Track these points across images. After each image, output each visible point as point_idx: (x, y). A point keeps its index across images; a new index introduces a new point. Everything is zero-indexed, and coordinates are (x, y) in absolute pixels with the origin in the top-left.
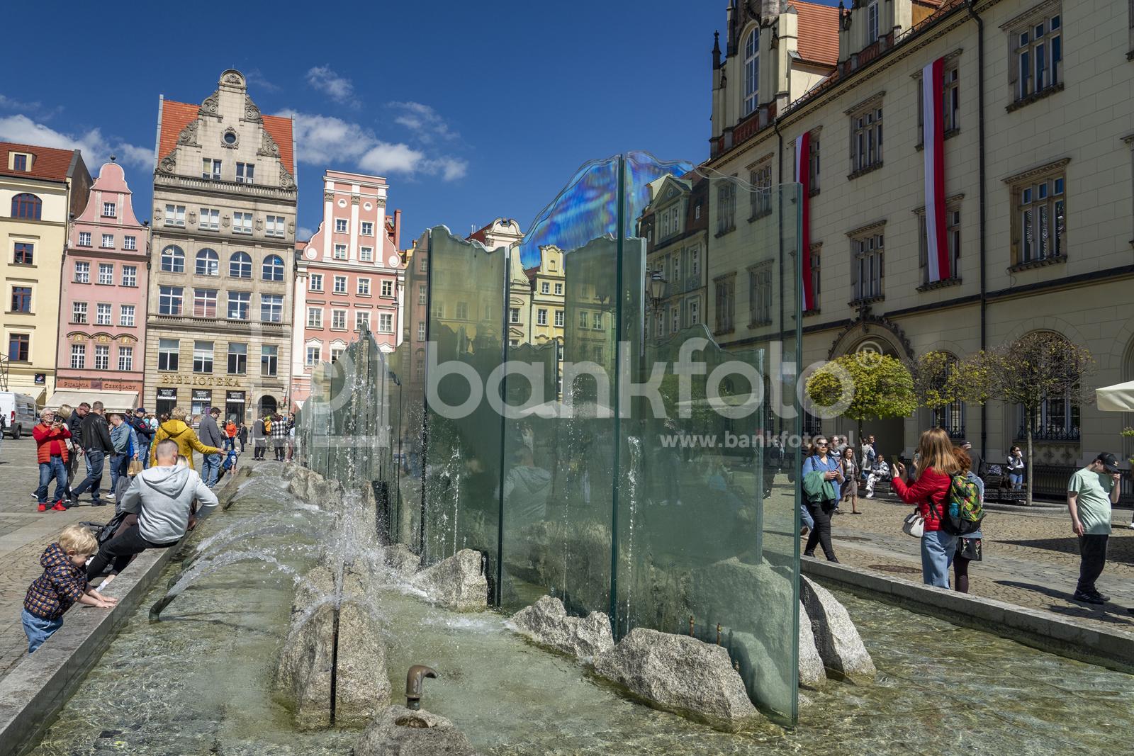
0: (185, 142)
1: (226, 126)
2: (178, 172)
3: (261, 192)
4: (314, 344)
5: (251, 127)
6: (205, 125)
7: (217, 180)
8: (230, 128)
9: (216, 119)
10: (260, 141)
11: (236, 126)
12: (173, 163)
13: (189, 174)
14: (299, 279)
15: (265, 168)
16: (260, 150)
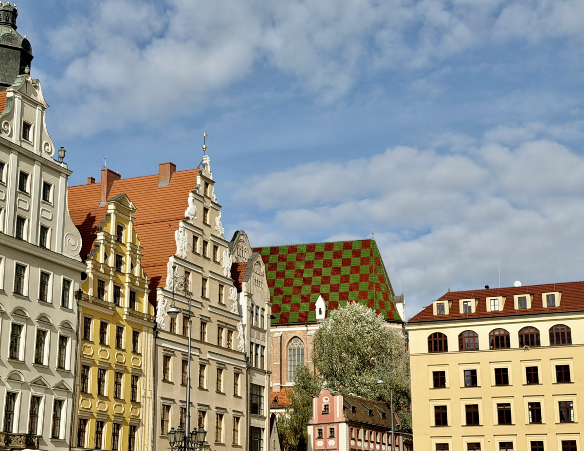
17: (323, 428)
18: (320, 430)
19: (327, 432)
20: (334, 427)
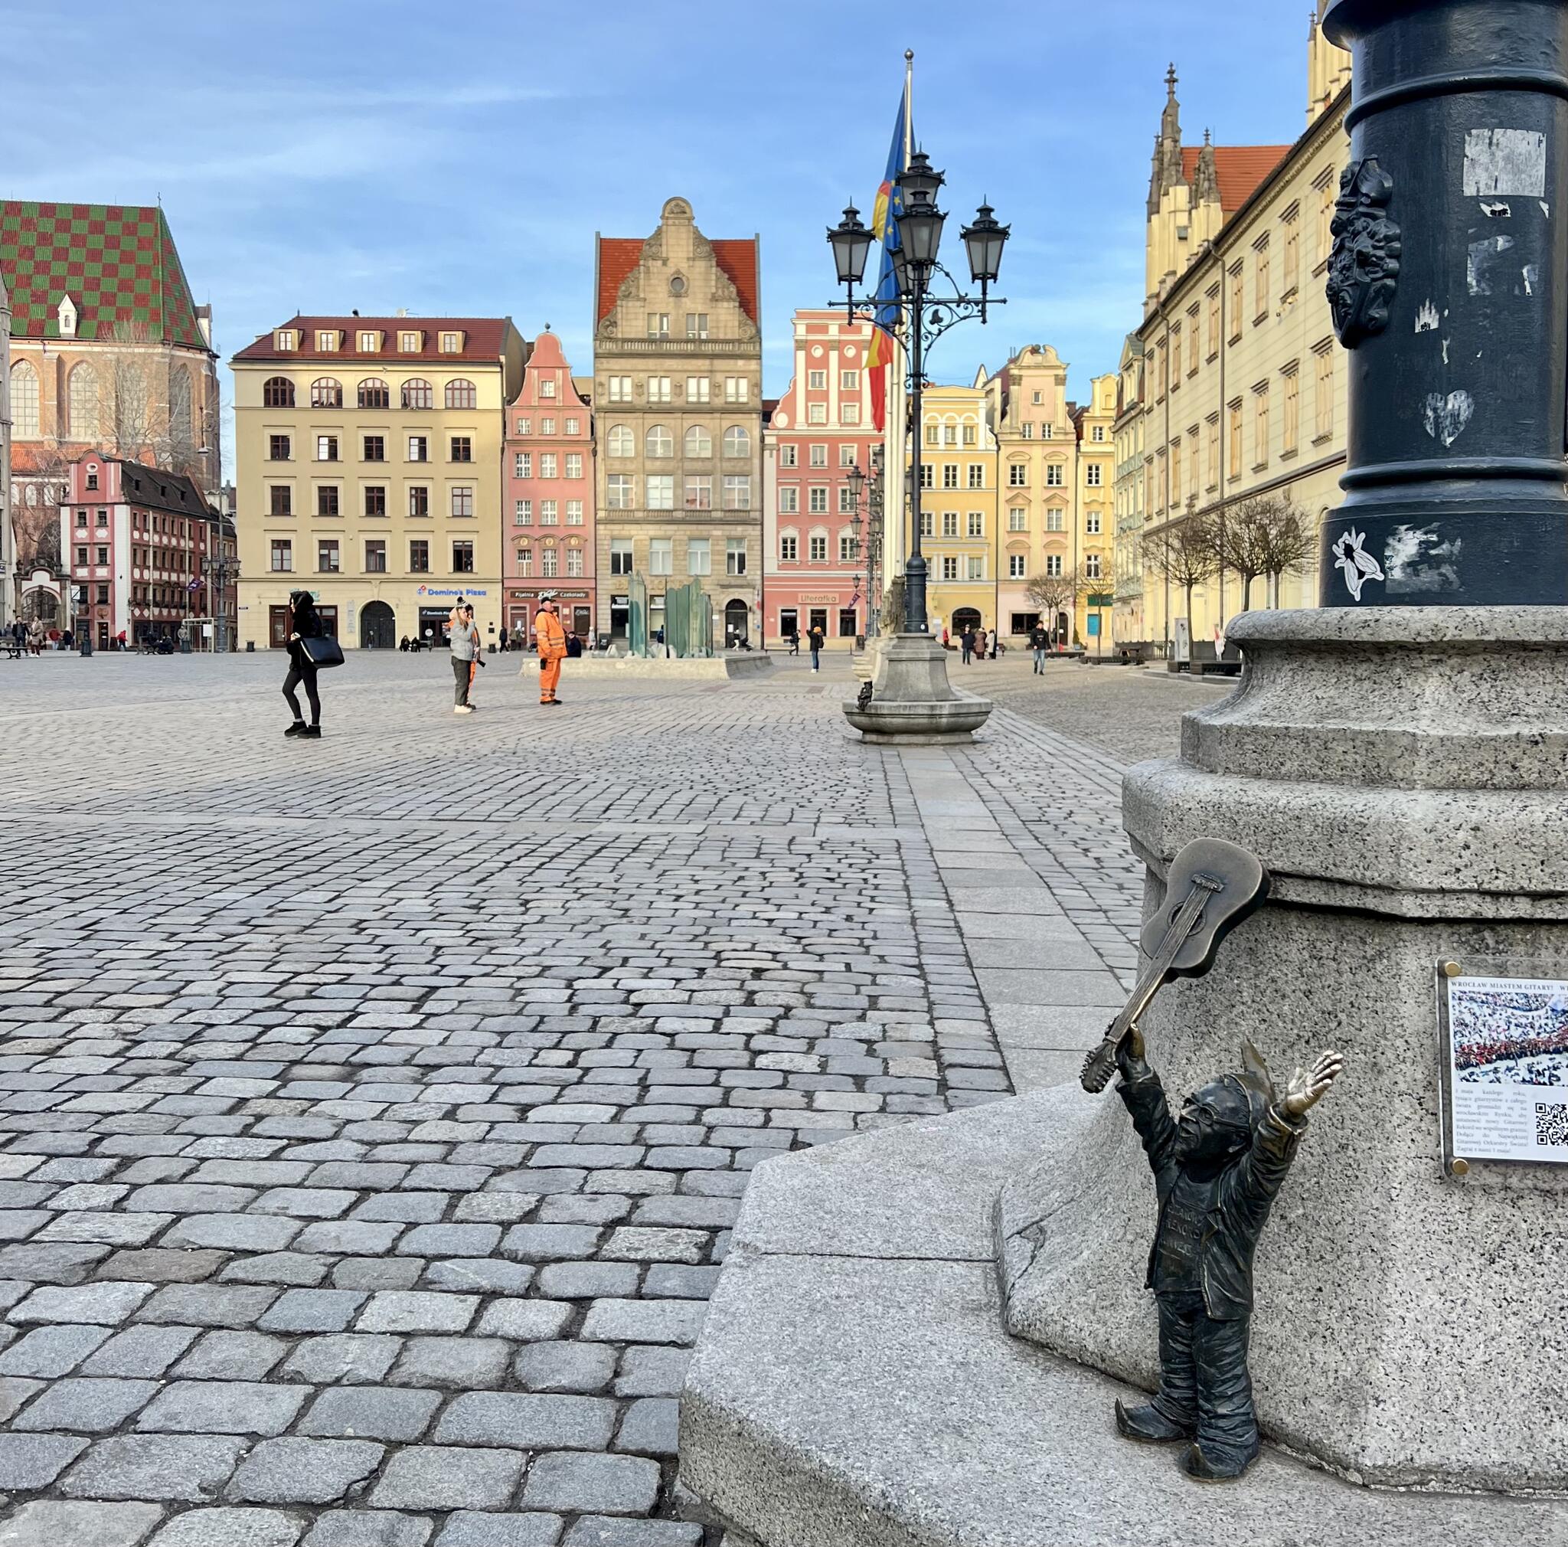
0: (627, 296)
1: (673, 270)
2: (620, 336)
3: (718, 348)
4: (790, 532)
5: (701, 266)
6: (648, 272)
7: (664, 339)
8: (678, 272)
9: (660, 263)
10: (713, 283)
11: (684, 266)
12: (614, 324)
13: (632, 336)
14: (767, 453)
15: (722, 318)
16: (713, 295)
17: (87, 510)
18: (82, 515)
19: (93, 515)
20: (107, 510)
